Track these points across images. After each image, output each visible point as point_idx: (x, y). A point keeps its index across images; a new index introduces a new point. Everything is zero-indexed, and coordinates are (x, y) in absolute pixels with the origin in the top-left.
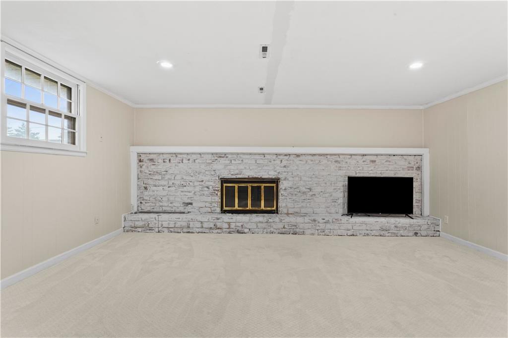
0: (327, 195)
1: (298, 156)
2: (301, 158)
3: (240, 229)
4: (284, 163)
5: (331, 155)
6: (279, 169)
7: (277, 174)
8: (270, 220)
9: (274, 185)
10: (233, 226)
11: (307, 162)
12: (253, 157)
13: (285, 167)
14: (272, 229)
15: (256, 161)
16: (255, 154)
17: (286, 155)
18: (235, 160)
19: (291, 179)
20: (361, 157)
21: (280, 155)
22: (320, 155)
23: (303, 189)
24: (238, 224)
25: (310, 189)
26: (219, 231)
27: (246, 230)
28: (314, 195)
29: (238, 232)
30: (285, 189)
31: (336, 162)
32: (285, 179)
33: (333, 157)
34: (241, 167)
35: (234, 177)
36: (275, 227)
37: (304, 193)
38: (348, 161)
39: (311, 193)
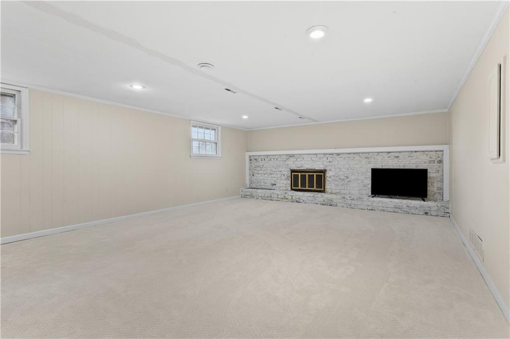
0: (359, 182)
1: (338, 154)
2: (341, 156)
3: (298, 200)
4: (329, 159)
5: (362, 153)
6: (326, 164)
7: (324, 166)
8: (315, 196)
9: (323, 174)
10: (294, 198)
11: (344, 158)
12: (309, 156)
13: (330, 162)
14: (317, 201)
15: (311, 159)
16: (311, 154)
17: (330, 154)
18: (299, 158)
19: (334, 170)
20: (386, 154)
21: (326, 154)
22: (354, 153)
23: (342, 177)
24: (296, 197)
25: (347, 177)
26: (287, 200)
27: (301, 201)
28: (350, 181)
29: (297, 202)
30: (330, 177)
31: (366, 158)
32: (330, 170)
33: (364, 154)
34: (303, 162)
35: (298, 169)
36: (318, 200)
37: (343, 180)
38: (376, 157)
39: (348, 180)
